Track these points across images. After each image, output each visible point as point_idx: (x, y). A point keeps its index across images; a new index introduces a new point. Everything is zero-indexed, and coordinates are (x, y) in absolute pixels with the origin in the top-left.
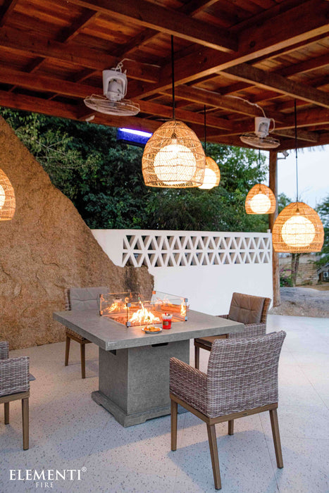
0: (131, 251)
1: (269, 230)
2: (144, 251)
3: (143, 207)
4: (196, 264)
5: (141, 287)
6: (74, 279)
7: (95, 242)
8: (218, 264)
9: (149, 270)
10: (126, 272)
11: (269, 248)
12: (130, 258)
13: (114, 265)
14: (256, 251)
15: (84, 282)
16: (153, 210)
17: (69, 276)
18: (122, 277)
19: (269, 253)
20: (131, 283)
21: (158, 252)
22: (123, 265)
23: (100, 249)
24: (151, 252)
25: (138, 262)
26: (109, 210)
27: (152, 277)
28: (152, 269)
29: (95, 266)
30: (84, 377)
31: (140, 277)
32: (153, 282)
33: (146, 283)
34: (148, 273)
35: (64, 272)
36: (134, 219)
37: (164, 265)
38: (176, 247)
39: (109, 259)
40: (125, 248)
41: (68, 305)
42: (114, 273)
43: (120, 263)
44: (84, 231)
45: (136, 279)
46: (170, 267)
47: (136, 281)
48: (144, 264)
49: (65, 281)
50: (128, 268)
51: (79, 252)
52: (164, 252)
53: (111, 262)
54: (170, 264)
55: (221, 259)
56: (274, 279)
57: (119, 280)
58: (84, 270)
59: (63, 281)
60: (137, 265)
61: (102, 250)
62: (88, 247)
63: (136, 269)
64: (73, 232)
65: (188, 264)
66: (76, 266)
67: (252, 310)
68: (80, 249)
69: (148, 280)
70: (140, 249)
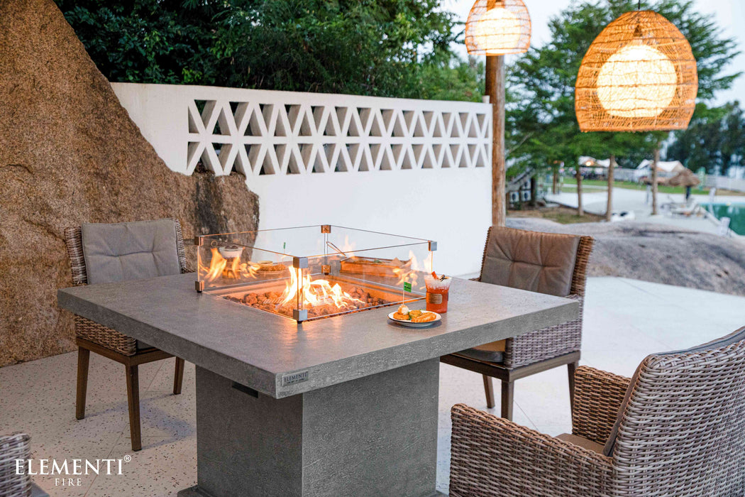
0: (206, 138)
1: (487, 98)
2: (236, 139)
3: (205, 47)
4: (345, 170)
5: (231, 222)
6: (73, 203)
7: (122, 113)
8: (389, 168)
9: (247, 182)
10: (198, 188)
11: (486, 136)
12: (204, 155)
13: (169, 170)
14: (463, 141)
15: (99, 210)
16: (229, 52)
17: (61, 196)
18: (188, 198)
19: (486, 146)
20: (208, 214)
21: (266, 141)
22: (189, 170)
23: (135, 131)
24: (251, 140)
25: (223, 163)
26: (128, 47)
27: (254, 198)
28: (254, 181)
29: (123, 171)
30: (137, 446)
31: (228, 197)
32: (256, 210)
33: (241, 212)
34: (245, 188)
35: (46, 186)
36: (185, 71)
37: (280, 171)
38: (304, 131)
39: (156, 157)
40: (192, 129)
41: (79, 268)
42: (169, 190)
43: (182, 165)
44: (93, 86)
45: (220, 202)
46: (291, 176)
47: (219, 207)
48: (237, 169)
49: (50, 211)
50: (201, 177)
51: (82, 138)
52: (279, 140)
53: (162, 163)
54: (291, 170)
55: (396, 158)
56: (495, 201)
57: (181, 207)
58: (96, 182)
59: (46, 209)
60: (221, 170)
61: (139, 134)
62: (104, 126)
63: (218, 179)
64: (65, 87)
65: (329, 169)
66: (77, 174)
67: (544, 266)
68: (85, 131)
69: (246, 205)
70: (228, 134)
